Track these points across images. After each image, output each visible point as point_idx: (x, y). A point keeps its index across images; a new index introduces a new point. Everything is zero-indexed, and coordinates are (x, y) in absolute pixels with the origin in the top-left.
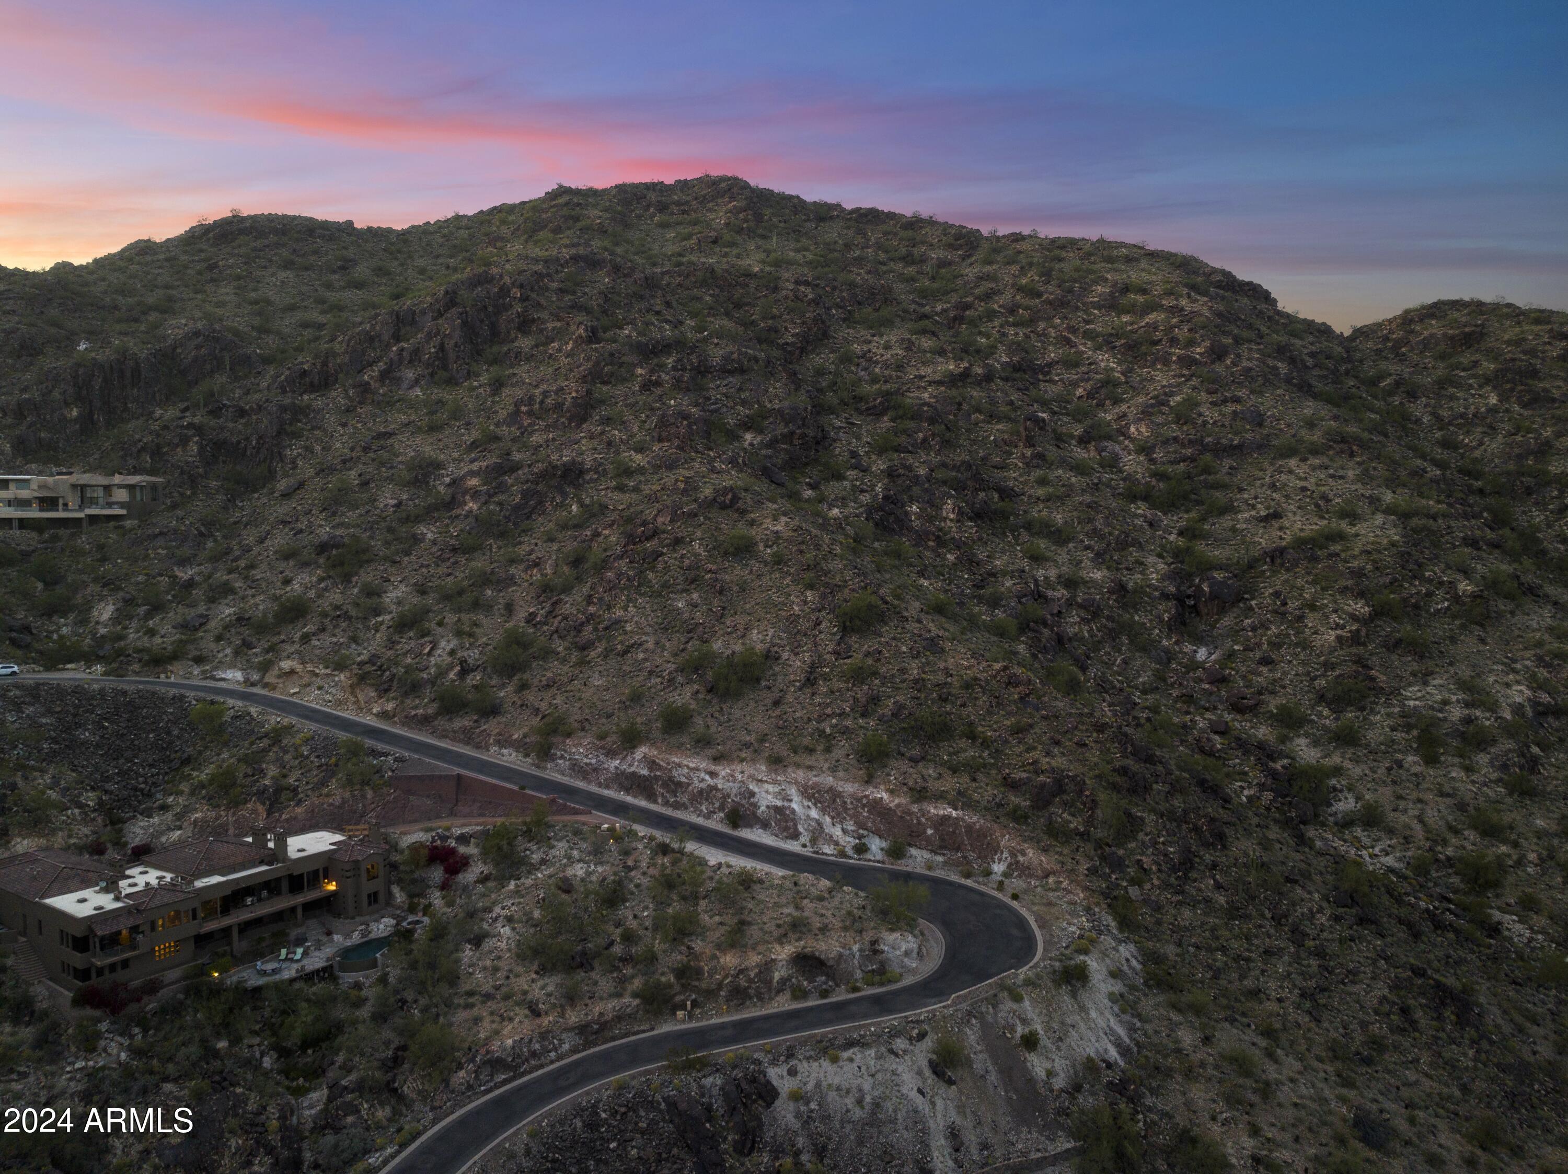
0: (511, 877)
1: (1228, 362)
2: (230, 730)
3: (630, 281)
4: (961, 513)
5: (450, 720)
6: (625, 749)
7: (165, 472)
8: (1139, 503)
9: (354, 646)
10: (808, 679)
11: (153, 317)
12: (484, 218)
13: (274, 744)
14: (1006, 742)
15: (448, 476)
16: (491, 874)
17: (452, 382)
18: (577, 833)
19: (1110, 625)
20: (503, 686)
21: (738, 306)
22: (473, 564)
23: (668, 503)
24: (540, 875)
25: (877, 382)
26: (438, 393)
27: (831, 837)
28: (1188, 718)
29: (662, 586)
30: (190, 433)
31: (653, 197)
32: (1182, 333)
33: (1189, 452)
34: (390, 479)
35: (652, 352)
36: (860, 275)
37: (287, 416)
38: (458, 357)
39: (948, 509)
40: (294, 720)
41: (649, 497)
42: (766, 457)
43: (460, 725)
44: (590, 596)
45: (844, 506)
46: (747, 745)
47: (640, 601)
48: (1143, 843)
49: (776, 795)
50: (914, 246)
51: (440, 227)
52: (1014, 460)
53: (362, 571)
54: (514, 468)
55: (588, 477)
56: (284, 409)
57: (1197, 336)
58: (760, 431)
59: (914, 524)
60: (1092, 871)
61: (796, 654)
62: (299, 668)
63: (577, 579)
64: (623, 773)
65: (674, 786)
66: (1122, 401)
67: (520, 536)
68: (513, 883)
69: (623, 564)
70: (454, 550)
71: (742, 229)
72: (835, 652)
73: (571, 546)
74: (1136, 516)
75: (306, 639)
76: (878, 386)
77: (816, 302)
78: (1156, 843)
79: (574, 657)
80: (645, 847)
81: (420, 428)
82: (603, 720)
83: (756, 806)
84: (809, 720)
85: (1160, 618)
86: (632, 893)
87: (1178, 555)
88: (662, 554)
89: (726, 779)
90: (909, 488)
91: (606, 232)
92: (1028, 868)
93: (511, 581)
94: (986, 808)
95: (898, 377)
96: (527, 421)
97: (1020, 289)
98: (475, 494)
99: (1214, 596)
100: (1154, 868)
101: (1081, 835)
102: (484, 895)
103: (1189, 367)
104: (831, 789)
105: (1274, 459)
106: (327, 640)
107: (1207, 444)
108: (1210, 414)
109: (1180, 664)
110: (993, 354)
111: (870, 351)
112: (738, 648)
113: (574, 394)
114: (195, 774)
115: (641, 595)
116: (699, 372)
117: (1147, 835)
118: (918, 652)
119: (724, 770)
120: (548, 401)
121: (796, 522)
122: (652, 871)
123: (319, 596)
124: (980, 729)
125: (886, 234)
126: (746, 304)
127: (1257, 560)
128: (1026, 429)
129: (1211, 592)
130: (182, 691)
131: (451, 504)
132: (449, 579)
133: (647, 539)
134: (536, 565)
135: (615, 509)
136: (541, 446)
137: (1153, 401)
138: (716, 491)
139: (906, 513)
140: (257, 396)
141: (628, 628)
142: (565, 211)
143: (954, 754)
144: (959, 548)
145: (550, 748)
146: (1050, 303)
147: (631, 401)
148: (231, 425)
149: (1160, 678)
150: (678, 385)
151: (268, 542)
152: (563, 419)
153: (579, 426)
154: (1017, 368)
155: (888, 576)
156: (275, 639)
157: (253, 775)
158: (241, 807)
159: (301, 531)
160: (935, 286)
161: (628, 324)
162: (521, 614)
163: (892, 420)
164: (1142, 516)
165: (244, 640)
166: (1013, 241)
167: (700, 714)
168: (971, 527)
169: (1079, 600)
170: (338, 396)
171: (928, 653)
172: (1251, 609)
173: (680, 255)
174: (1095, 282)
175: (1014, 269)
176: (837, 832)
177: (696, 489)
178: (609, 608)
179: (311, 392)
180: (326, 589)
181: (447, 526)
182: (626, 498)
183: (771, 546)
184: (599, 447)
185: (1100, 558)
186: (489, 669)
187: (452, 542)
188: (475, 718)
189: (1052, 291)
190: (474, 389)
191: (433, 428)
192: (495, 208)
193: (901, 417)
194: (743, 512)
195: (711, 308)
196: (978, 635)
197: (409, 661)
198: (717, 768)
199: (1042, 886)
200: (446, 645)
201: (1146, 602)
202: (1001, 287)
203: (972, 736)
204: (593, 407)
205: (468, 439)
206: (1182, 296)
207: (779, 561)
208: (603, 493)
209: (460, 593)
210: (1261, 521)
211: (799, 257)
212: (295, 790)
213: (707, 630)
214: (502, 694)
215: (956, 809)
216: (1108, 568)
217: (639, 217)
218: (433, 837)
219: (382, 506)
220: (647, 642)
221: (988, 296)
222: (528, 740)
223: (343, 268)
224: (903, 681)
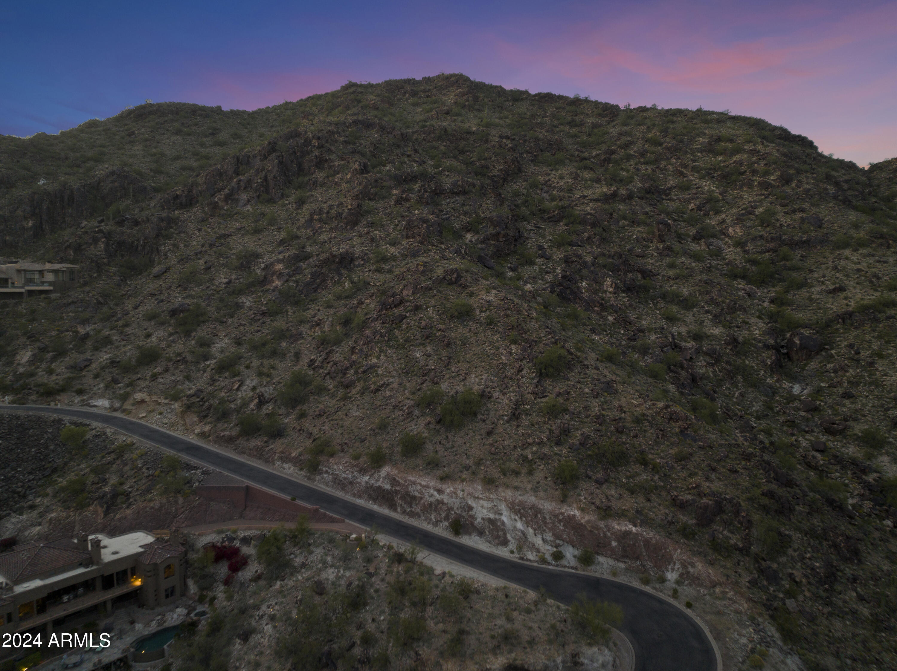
0: (277, 578)
1: (794, 185)
2: (91, 446)
3: (391, 136)
4: (617, 287)
5: (248, 440)
6: (373, 468)
7: (82, 262)
8: (739, 280)
9: (187, 382)
10: (514, 414)
11: (90, 164)
12: (303, 103)
13: (118, 458)
14: (672, 468)
15: (263, 263)
16: (263, 573)
17: (271, 201)
18: (331, 541)
19: (728, 367)
20: (288, 414)
21: (462, 152)
22: (275, 324)
23: (411, 280)
24: (300, 577)
25: (555, 201)
26: (262, 208)
27: (534, 545)
28: (793, 438)
29: (405, 341)
30: (100, 235)
31: (408, 87)
32: (760, 166)
33: (772, 245)
34: (224, 265)
35: (404, 181)
36: (541, 134)
37: (164, 224)
38: (275, 185)
39: (608, 285)
40: (135, 438)
41: (398, 277)
42: (481, 249)
43: (254, 444)
44: (353, 348)
45: (535, 283)
46: (467, 468)
47: (389, 351)
48: (793, 558)
49: (490, 509)
50: (576, 116)
51: (275, 109)
52: (651, 251)
53: (199, 329)
54: (307, 257)
55: (357, 263)
56: (161, 220)
57: (771, 168)
58: (477, 232)
59: (584, 295)
60: (753, 583)
61: (505, 394)
62: (147, 398)
63: (345, 335)
64: (372, 486)
65: (410, 499)
66: (721, 212)
67: (308, 304)
68: (279, 583)
69: (377, 325)
70: (263, 314)
71: (465, 106)
72: (534, 393)
73: (343, 311)
74: (738, 289)
75: (154, 377)
76: (555, 203)
77: (513, 149)
78: (804, 558)
79: (341, 392)
80: (384, 556)
81: (248, 231)
82: (358, 444)
83: (473, 517)
84: (515, 447)
85: (764, 362)
86: (372, 598)
87: (772, 317)
88: (406, 317)
89: (450, 495)
90: (580, 270)
91: (378, 109)
92: (698, 578)
93: (300, 336)
94: (660, 526)
95: (569, 197)
96: (317, 225)
97: (648, 141)
98: (280, 275)
99: (803, 347)
100: (804, 580)
101: (741, 550)
102: (255, 593)
103: (766, 189)
104: (533, 507)
105: (833, 249)
106: (169, 378)
107: (784, 240)
108: (784, 220)
109: (782, 396)
110: (631, 182)
111: (549, 180)
112: (460, 388)
113: (349, 207)
114: (60, 480)
115: (390, 347)
116: (436, 194)
117: (795, 551)
118: (598, 393)
119: (448, 489)
120: (332, 212)
121: (503, 294)
122: (389, 578)
123: (169, 346)
124: (650, 456)
125: (557, 108)
126: (467, 151)
127: (832, 321)
128: (659, 230)
129: (801, 344)
130: (61, 416)
131: (264, 281)
132: (258, 334)
133: (396, 306)
134: (318, 324)
135: (375, 285)
136: (326, 242)
137: (744, 212)
138: (446, 272)
139: (579, 288)
140: (147, 212)
141: (380, 372)
142: (352, 96)
143: (632, 477)
144: (616, 312)
145: (318, 465)
146: (668, 149)
147: (388, 211)
148: (129, 231)
149: (768, 407)
150: (420, 201)
151: (140, 309)
152: (342, 224)
153: (352, 229)
154: (648, 191)
155: (570, 333)
156: (135, 377)
157: (98, 483)
158: (85, 509)
159: (162, 301)
160: (591, 140)
161: (389, 163)
162: (305, 360)
163: (566, 225)
164: (743, 289)
165: (112, 377)
166: (641, 111)
167: (431, 441)
168: (624, 298)
169: (705, 349)
170: (197, 212)
171: (606, 394)
172: (832, 356)
173: (425, 121)
174: (698, 135)
175: (643, 128)
176: (538, 541)
177: (431, 271)
178: (367, 356)
179: (181, 209)
180: (173, 341)
181: (260, 297)
182: (382, 277)
183: (485, 312)
184: (365, 243)
185: (717, 319)
186: (279, 402)
187: (263, 308)
188: (265, 439)
189: (669, 142)
190: (284, 205)
191: (257, 231)
192: (310, 97)
193: (572, 223)
194: (464, 287)
195: (444, 153)
196: (638, 377)
197: (223, 394)
198: (444, 487)
199: (710, 595)
200: (249, 383)
201: (753, 351)
202: (635, 140)
203: (644, 463)
204: (362, 216)
205: (278, 238)
206: (757, 143)
207: (491, 322)
208: (367, 274)
209: (264, 345)
210: (830, 293)
211: (502, 122)
212: (128, 495)
213: (438, 374)
214: (287, 421)
215: (635, 526)
216: (724, 326)
217: (399, 100)
218: (223, 538)
219: (217, 283)
220: (393, 383)
221: (626, 146)
222: (302, 458)
223: (213, 134)
224: (587, 416)
